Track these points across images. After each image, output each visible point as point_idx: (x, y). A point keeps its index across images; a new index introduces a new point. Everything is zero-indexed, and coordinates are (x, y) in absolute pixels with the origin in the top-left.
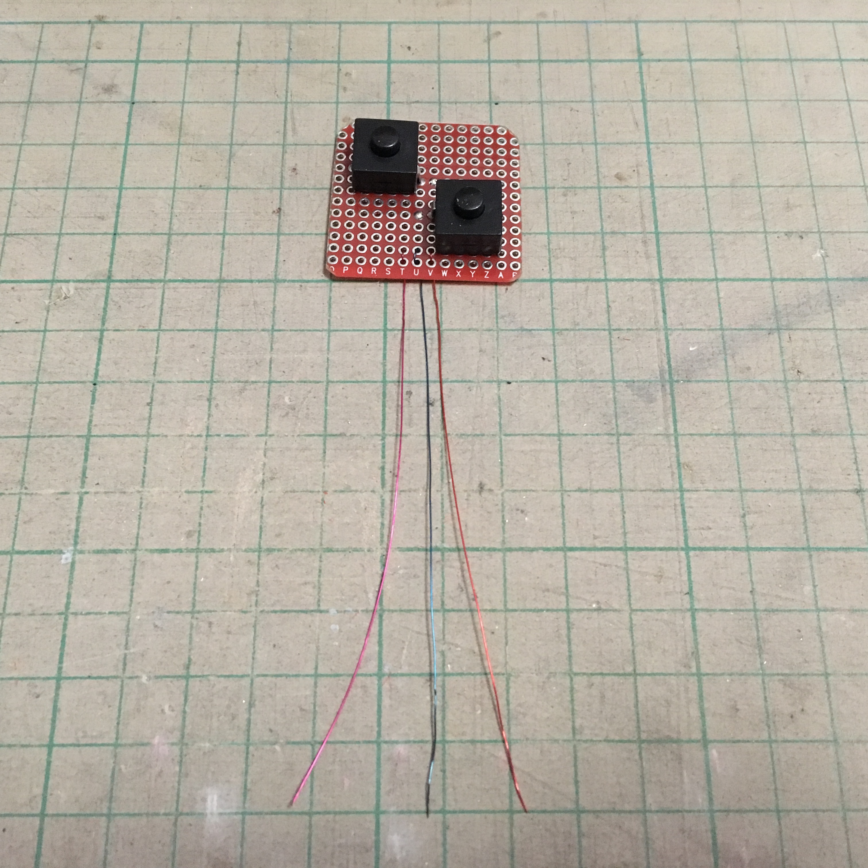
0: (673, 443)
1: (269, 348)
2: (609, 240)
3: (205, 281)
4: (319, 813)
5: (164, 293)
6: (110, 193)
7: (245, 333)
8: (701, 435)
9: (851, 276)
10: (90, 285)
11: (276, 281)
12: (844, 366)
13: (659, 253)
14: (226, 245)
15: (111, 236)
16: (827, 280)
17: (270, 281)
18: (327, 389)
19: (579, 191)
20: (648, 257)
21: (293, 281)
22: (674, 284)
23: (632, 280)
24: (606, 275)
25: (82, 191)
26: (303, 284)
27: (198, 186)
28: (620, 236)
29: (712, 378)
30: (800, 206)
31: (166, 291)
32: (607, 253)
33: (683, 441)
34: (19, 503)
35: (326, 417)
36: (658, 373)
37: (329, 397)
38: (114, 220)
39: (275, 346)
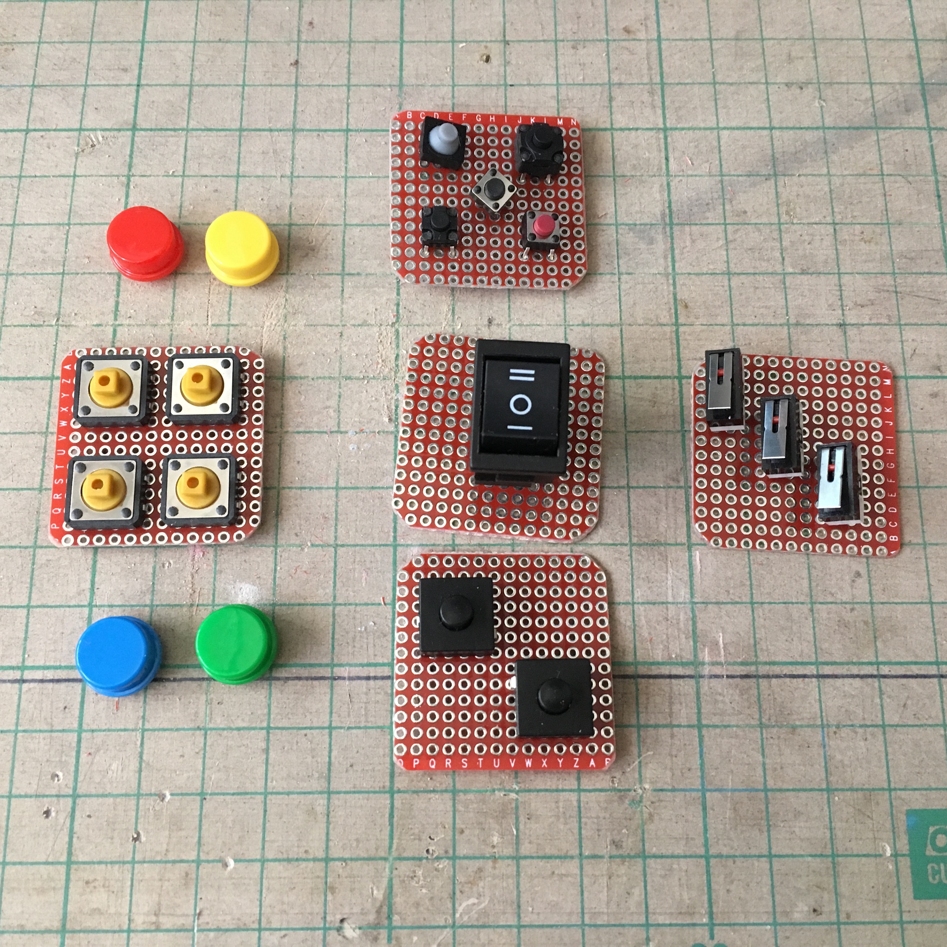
0: (671, 281)
1: (289, 193)
2: (616, 92)
3: (227, 130)
4: (340, 604)
5: (186, 141)
6: (132, 47)
7: (265, 179)
8: (697, 274)
9: (847, 125)
10: (116, 133)
11: (294, 130)
12: (836, 210)
13: (663, 103)
14: (246, 96)
15: (135, 87)
16: (824, 128)
17: (288, 130)
18: (344, 232)
19: (587, 44)
20: (654, 107)
21: (310, 130)
22: (677, 133)
23: (637, 129)
24: (612, 124)
25: (105, 45)
26: (321, 134)
27: (217, 39)
28: (627, 87)
29: (710, 221)
30: (802, 58)
31: (189, 139)
32: (614, 103)
33: (680, 281)
34: (57, 334)
35: (343, 257)
36: (659, 216)
37: (347, 238)
38: (137, 72)
39: (295, 192)
